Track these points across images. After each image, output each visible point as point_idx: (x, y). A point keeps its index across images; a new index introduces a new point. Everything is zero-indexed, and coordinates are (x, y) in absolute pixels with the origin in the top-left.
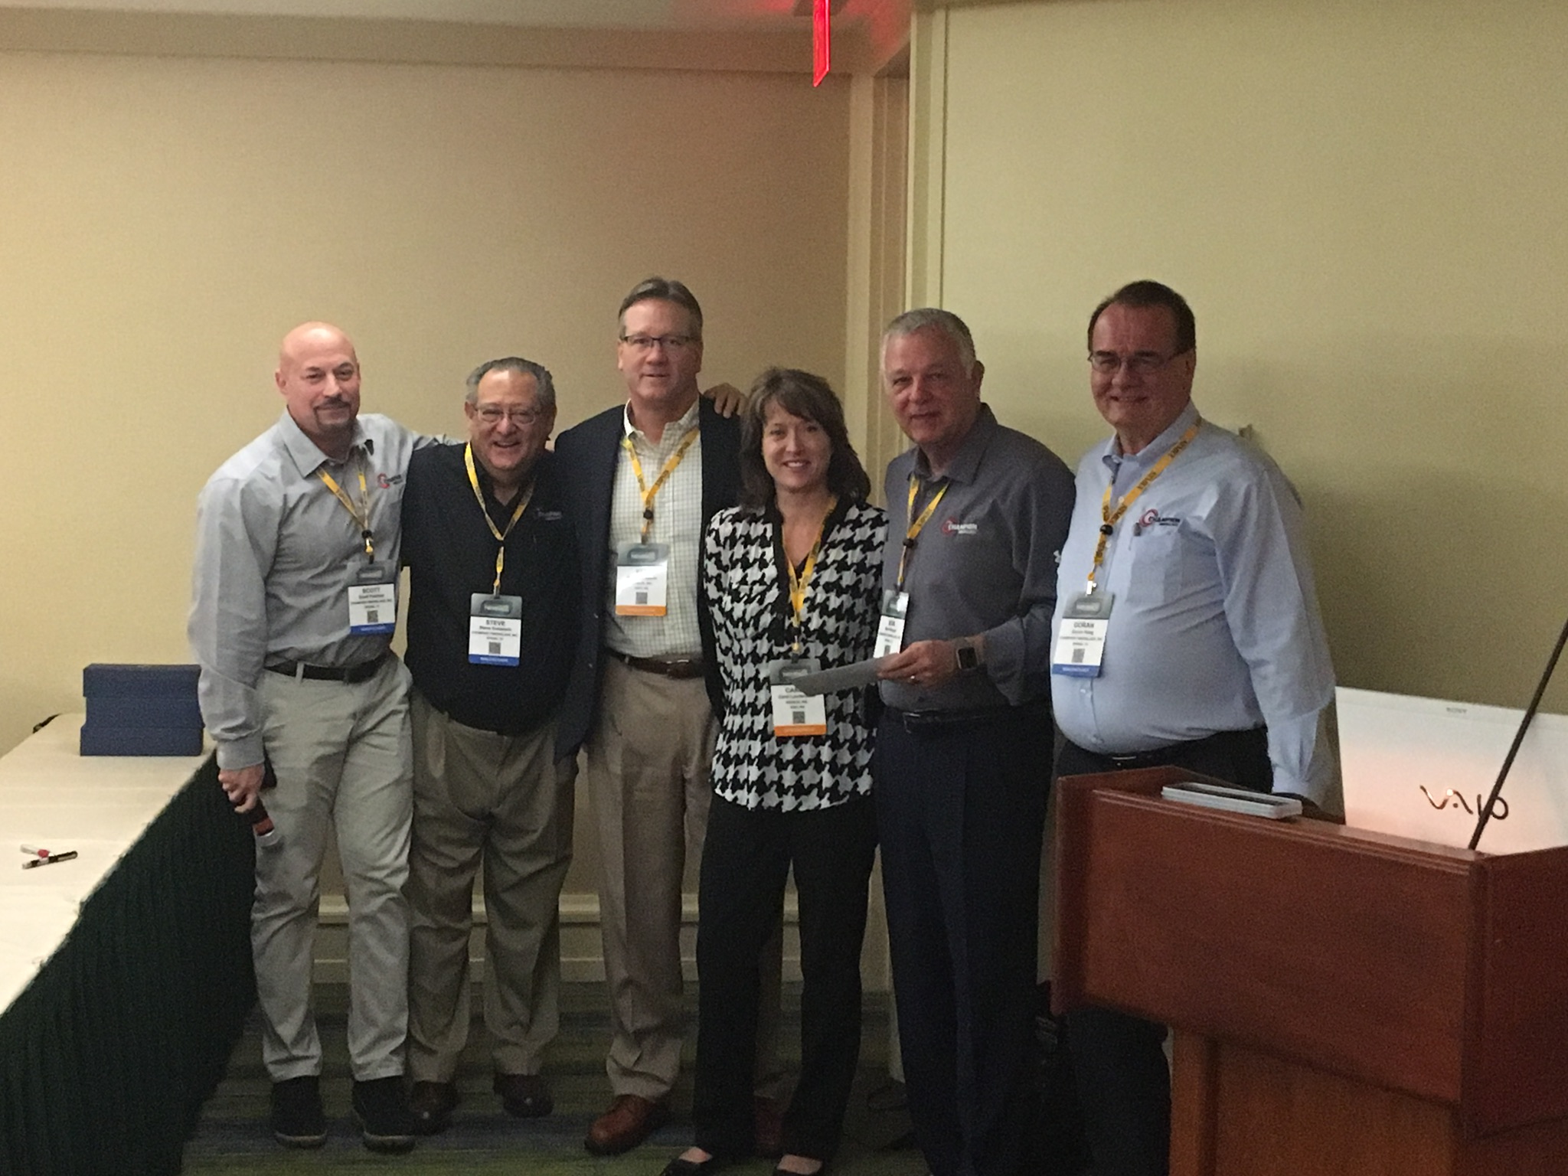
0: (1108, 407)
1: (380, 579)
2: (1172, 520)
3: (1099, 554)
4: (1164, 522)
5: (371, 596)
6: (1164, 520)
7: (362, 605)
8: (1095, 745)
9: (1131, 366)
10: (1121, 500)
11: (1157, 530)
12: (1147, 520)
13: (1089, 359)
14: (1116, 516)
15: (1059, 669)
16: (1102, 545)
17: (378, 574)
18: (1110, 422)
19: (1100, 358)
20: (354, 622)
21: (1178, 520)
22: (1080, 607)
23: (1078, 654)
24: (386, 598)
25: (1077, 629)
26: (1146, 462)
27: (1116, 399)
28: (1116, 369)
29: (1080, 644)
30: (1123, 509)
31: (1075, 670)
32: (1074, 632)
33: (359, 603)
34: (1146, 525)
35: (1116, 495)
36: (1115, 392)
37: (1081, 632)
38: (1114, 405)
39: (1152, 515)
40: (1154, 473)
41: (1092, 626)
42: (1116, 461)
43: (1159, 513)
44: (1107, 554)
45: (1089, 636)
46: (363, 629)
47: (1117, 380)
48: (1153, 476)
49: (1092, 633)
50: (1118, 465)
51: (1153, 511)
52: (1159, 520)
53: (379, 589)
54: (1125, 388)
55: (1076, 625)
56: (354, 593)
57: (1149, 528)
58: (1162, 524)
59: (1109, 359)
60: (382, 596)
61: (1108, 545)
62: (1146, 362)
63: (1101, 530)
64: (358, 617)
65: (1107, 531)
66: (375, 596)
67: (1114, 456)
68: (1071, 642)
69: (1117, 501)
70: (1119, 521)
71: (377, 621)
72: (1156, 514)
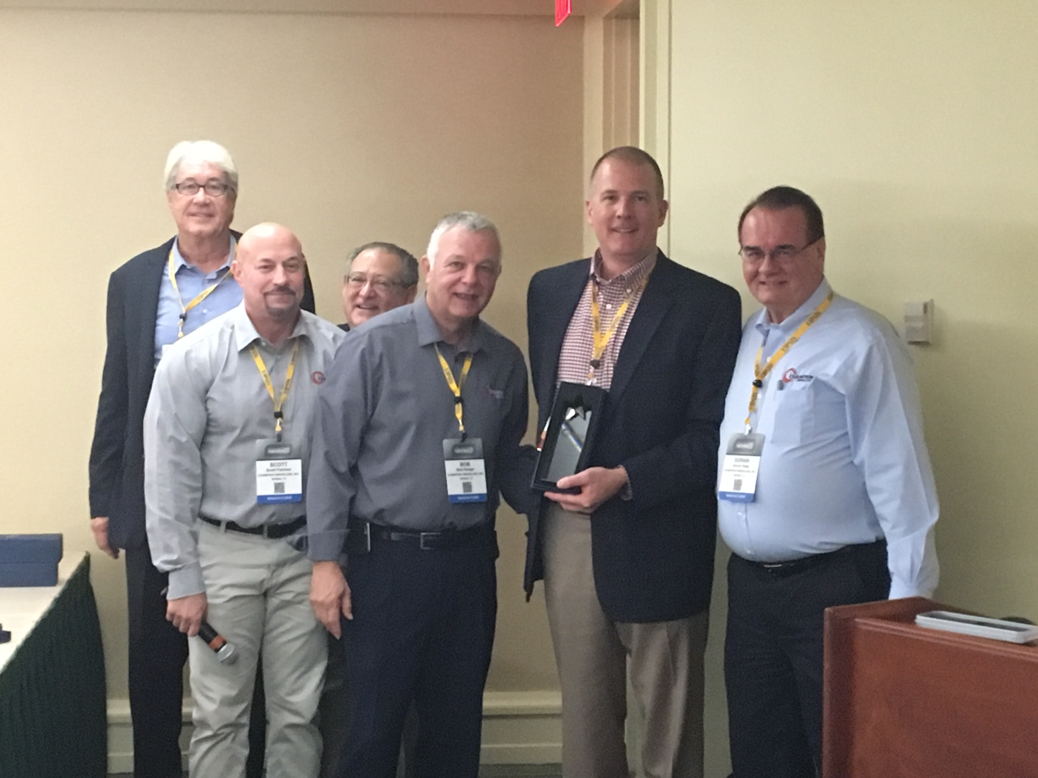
0: (757, 289)
1: (289, 454)
2: (806, 377)
3: (753, 403)
4: (801, 378)
5: (278, 469)
6: (801, 377)
7: (270, 478)
8: (751, 555)
9: (773, 256)
10: (769, 360)
11: (796, 386)
12: (788, 377)
13: (740, 253)
14: (765, 373)
15: (724, 495)
16: (754, 396)
17: (286, 450)
18: (760, 301)
19: (749, 252)
20: (260, 492)
21: (811, 377)
22: (739, 446)
23: (738, 484)
24: (293, 472)
25: (737, 463)
26: (787, 329)
27: (763, 283)
28: (761, 260)
29: (739, 475)
30: (770, 367)
31: (735, 496)
32: (735, 466)
33: (266, 475)
34: (787, 381)
35: (765, 356)
36: (762, 278)
37: (739, 466)
38: (762, 287)
39: (792, 372)
40: (794, 338)
41: (748, 461)
42: (766, 328)
43: (797, 371)
44: (758, 403)
45: (746, 469)
46: (269, 499)
47: (764, 267)
48: (794, 340)
49: (747, 467)
50: (768, 331)
51: (792, 369)
52: (797, 377)
53: (286, 463)
54: (769, 274)
55: (736, 460)
56: (262, 466)
57: (789, 384)
58: (799, 380)
59: (755, 252)
60: (289, 470)
61: (759, 396)
62: (785, 253)
63: (754, 384)
64: (265, 487)
65: (758, 384)
66: (281, 470)
67: (764, 325)
68: (733, 473)
69: (765, 361)
70: (767, 377)
71: (283, 491)
72: (795, 372)
